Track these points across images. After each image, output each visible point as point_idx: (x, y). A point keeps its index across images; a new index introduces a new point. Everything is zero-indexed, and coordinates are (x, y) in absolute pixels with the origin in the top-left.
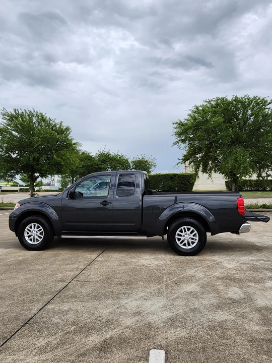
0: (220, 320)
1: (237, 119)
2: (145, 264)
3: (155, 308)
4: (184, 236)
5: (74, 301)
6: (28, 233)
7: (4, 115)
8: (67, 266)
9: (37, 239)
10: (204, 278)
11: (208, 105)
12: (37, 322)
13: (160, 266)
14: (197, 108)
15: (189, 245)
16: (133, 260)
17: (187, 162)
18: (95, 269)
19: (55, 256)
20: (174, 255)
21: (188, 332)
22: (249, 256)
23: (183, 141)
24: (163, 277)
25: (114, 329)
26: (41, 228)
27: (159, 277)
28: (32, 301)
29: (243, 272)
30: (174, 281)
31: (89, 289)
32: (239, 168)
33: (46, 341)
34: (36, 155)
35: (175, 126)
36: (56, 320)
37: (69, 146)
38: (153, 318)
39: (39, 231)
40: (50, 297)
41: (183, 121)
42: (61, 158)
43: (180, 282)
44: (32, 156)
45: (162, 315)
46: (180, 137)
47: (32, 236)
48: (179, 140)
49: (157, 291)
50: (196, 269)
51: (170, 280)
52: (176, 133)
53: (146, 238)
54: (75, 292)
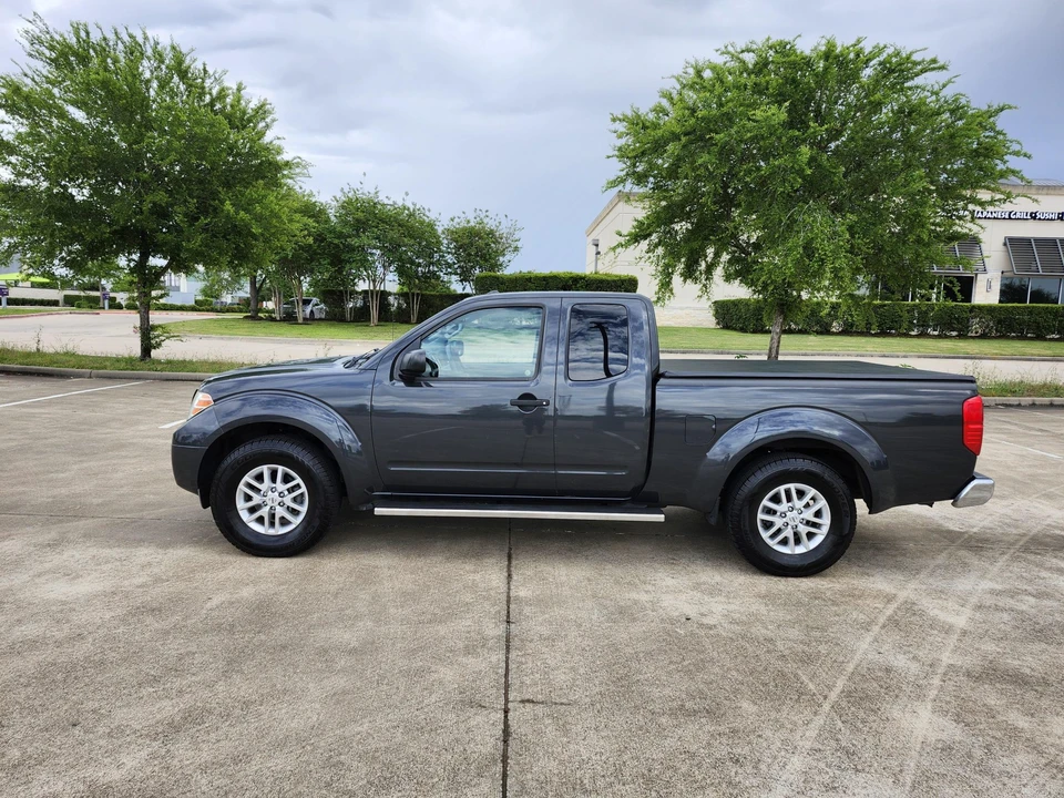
1: (819, 115)
2: (692, 614)
4: (784, 515)
6: (248, 498)
8: (442, 630)
9: (282, 518)
10: (927, 675)
11: (734, 65)
13: (743, 623)
15: (798, 541)
16: (634, 595)
18: (542, 637)
20: (746, 571)
23: (640, 179)
24: (796, 676)
26: (299, 480)
29: (1020, 647)
30: (848, 694)
31: (599, 743)
34: (161, 197)
35: (619, 126)
39: (291, 490)
41: (643, 111)
42: (247, 211)
43: (869, 697)
44: (149, 198)
46: (634, 166)
47: (268, 508)
48: (627, 174)
49: (833, 743)
50: (869, 638)
51: (830, 688)
52: (620, 149)
53: (660, 518)
54: (561, 762)
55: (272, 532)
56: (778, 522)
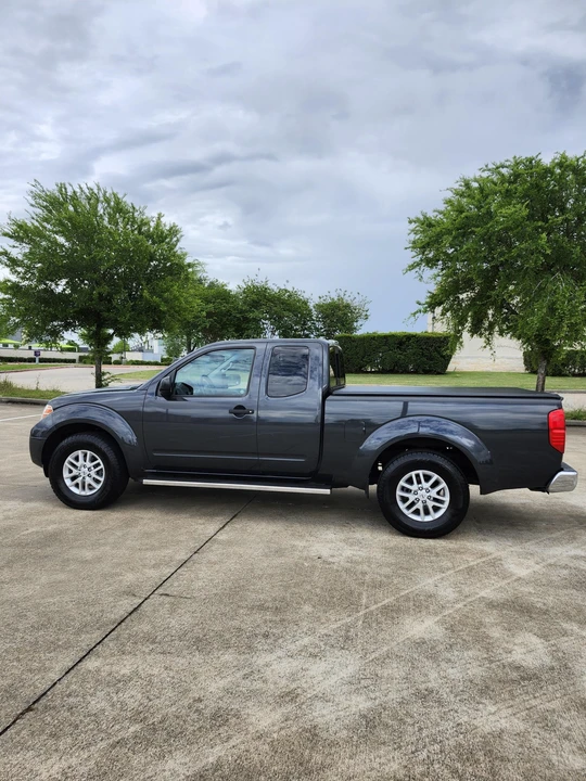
0: (487, 729)
1: (563, 210)
3: (332, 682)
4: (416, 493)
5: (147, 651)
6: (71, 471)
7: (36, 196)
8: (149, 554)
9: (90, 485)
10: (457, 601)
11: (495, 178)
12: (54, 708)
13: (356, 562)
14: (467, 185)
15: (427, 512)
16: (297, 543)
17: (438, 310)
18: (209, 562)
19: (128, 524)
21: (405, 763)
22: (569, 547)
23: (430, 263)
24: (360, 594)
25: (229, 738)
26: (99, 461)
27: (351, 593)
28: (54, 646)
29: (552, 591)
30: (385, 607)
31: (187, 619)
32: (558, 328)
33: (64, 764)
34: (105, 289)
35: (413, 226)
36: (97, 703)
37: (177, 270)
38: (325, 712)
39: (95, 466)
40: (97, 636)
41: (431, 215)
42: (160, 296)
43: (398, 610)
44: (97, 290)
45: (346, 704)
46: (423, 253)
47: (81, 478)
48: (421, 260)
49: (343, 633)
50: (438, 577)
51: (376, 603)
52: (414, 242)
53: (328, 491)
54: (154, 627)
55: (83, 493)
56: (412, 498)
